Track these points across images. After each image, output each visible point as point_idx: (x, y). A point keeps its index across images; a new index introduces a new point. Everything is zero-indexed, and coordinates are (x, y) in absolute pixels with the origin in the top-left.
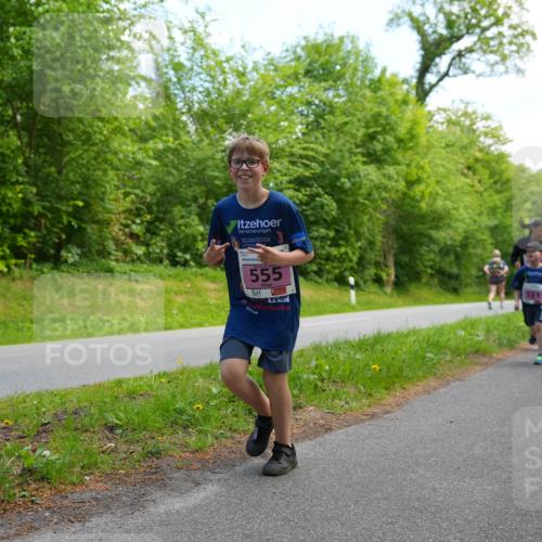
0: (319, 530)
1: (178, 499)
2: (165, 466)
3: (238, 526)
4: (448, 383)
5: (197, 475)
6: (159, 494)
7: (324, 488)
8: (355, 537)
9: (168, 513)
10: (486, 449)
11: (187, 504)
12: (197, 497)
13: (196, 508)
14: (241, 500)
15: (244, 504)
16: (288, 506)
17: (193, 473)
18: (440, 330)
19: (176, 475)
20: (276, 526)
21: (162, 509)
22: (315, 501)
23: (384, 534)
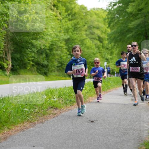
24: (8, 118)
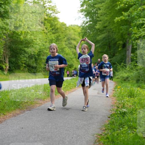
24: (4, 107)
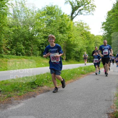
0: (45, 112)
1: (14, 107)
2: (12, 99)
3: (27, 112)
4: (75, 80)
5: (19, 101)
6: (10, 105)
7: (47, 103)
8: (53, 114)
9: (12, 110)
10: (82, 94)
11: (16, 108)
12: (19, 106)
13: (18, 108)
14: (28, 106)
15: (29, 107)
16: (39, 107)
17: (18, 101)
18: (74, 69)
19: (14, 101)
20: (36, 112)
21: (11, 109)
22: (44, 106)
23: (59, 113)
